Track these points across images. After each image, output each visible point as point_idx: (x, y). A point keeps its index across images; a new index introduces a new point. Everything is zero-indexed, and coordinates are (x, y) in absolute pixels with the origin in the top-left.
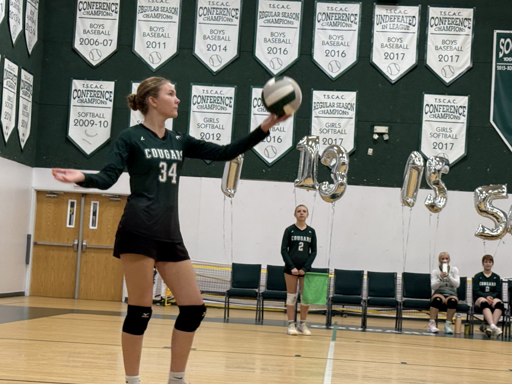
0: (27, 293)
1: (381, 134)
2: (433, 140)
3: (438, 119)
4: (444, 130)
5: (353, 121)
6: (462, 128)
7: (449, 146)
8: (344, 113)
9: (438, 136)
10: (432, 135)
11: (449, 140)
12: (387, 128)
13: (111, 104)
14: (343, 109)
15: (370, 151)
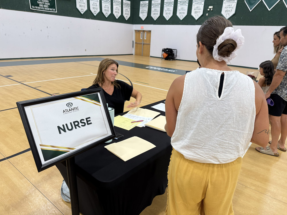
0: (134, 54)
1: (210, 9)
2: (226, 9)
3: (228, 2)
4: (229, 5)
5: (203, 6)
6: (235, 4)
7: (230, 11)
8: (201, 3)
9: (227, 8)
10: (225, 8)
11: (231, 9)
12: (212, 6)
13: (147, 7)
14: (201, 2)
15: (207, 14)
